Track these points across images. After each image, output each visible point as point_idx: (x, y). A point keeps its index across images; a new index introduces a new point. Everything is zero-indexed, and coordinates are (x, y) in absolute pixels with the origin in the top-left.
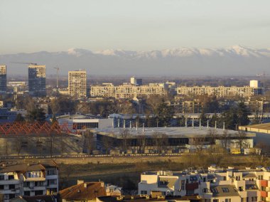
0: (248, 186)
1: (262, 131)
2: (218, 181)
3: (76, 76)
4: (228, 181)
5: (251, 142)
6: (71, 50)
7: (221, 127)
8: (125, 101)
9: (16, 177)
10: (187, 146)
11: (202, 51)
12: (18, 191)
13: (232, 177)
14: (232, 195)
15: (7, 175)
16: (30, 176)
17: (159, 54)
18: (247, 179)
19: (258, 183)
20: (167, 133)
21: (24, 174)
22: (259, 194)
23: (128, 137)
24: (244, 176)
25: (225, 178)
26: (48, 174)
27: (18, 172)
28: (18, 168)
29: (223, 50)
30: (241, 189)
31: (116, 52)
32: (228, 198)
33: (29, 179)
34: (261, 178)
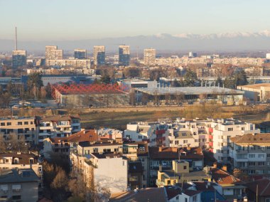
0: (200, 132)
1: (251, 90)
2: (179, 129)
3: (149, 52)
4: (187, 129)
5: (241, 97)
6: (159, 35)
7: (222, 86)
8: (172, 69)
9: (51, 124)
10: (198, 100)
11: (244, 34)
12: (52, 134)
13: (189, 126)
14: (189, 138)
15: (45, 123)
16: (61, 124)
17: (215, 36)
18: (200, 127)
19: (207, 129)
20: (185, 92)
21: (57, 122)
22: (207, 137)
23: (158, 94)
24: (197, 125)
25: (184, 127)
26: (74, 122)
27: (52, 121)
28: (52, 119)
29: (257, 34)
30: (195, 134)
31: (188, 35)
32: (185, 139)
33: (60, 126)
34: (209, 126)
